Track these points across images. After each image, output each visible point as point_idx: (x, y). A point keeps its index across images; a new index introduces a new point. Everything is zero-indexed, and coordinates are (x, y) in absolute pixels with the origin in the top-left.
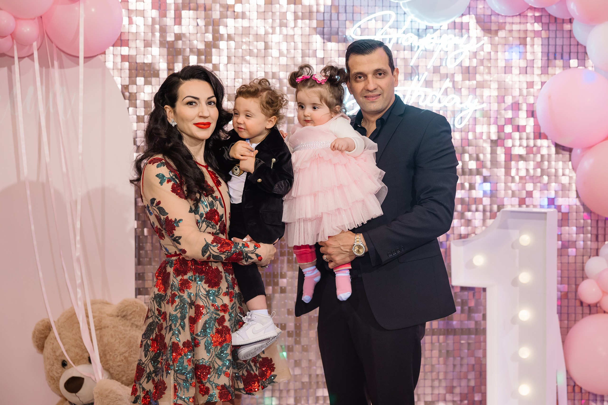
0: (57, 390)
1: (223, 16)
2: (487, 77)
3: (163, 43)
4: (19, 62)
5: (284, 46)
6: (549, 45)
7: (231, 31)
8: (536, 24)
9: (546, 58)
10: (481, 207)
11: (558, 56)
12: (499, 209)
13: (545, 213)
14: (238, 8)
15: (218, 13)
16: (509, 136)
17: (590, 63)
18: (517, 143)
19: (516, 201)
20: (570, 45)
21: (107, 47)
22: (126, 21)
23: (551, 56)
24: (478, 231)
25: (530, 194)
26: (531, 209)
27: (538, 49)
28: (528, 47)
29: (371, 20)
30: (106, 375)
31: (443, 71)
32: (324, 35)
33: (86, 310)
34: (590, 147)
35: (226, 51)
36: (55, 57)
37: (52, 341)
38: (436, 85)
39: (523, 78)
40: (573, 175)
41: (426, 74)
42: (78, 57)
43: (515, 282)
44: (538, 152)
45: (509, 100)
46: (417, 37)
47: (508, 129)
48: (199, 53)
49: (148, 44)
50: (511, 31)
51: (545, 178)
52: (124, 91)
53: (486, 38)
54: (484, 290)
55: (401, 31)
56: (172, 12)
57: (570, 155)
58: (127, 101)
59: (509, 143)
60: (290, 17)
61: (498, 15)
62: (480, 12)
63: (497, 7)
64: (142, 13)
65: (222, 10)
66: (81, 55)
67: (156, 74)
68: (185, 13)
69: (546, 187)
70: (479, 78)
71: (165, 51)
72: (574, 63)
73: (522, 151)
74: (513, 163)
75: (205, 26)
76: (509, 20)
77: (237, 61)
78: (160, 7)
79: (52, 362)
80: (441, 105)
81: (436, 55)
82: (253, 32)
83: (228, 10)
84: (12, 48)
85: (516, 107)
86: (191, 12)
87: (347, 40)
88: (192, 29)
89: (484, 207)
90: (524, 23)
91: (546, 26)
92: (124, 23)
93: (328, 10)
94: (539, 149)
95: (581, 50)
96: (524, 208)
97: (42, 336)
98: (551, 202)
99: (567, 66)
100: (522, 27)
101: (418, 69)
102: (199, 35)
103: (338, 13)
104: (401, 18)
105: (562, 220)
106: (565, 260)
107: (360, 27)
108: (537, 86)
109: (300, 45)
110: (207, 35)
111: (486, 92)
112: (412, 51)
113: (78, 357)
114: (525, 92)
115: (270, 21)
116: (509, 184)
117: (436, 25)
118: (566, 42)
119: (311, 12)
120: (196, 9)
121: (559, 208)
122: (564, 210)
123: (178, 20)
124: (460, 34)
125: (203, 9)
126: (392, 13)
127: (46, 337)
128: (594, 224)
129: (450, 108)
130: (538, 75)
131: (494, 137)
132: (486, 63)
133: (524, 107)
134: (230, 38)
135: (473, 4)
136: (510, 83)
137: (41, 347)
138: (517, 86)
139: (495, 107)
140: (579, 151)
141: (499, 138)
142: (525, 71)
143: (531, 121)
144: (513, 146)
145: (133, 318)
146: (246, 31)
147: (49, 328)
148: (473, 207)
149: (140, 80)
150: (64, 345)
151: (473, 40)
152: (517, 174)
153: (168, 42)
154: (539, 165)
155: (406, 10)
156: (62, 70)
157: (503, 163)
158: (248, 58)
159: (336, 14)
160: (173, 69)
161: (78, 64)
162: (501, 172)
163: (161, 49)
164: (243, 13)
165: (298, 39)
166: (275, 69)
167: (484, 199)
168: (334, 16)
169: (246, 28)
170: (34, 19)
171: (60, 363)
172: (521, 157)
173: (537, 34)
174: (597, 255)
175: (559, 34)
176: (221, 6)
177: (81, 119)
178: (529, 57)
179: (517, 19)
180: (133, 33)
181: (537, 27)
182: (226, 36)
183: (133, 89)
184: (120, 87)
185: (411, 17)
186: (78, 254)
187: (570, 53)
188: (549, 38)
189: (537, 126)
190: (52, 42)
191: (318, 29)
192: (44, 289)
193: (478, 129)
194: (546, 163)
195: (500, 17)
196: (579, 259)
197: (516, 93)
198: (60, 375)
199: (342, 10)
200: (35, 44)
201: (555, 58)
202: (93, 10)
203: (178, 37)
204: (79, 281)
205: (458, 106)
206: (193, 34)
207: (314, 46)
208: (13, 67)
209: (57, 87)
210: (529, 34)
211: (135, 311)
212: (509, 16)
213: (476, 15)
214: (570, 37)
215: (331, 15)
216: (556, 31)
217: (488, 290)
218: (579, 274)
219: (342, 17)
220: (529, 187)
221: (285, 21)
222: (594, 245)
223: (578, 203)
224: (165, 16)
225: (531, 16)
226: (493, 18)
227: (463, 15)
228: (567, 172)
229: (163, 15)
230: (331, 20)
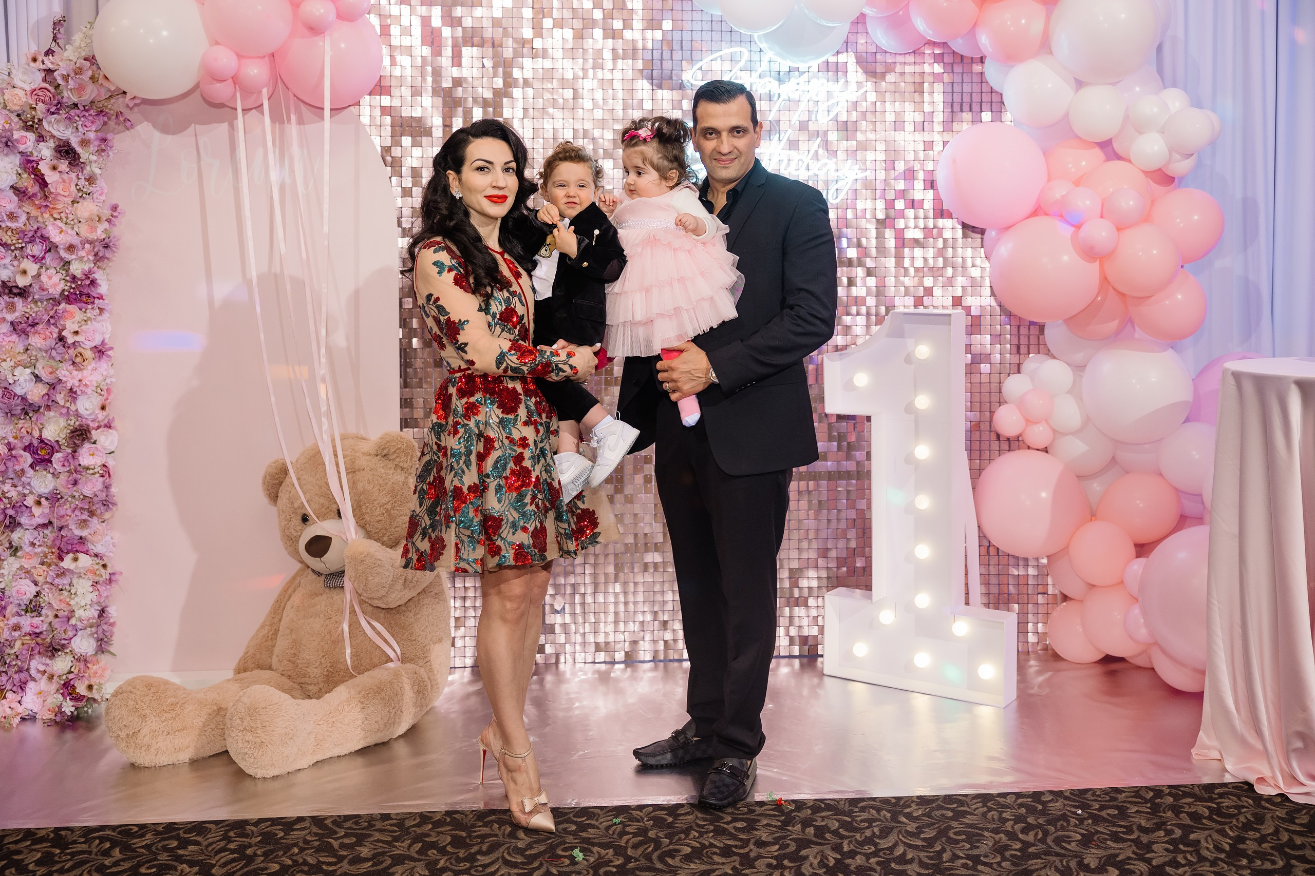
0: (295, 554)
1: (518, 54)
2: (871, 136)
3: (436, 92)
4: (243, 115)
5: (599, 95)
6: (953, 92)
7: (528, 74)
8: (936, 65)
9: (950, 110)
10: (863, 310)
11: (966, 107)
12: (887, 311)
13: (950, 315)
14: (538, 44)
15: (511, 50)
16: (901, 214)
17: (1007, 116)
18: (912, 223)
19: (910, 301)
20: (982, 92)
21: (362, 96)
22: (387, 61)
23: (957, 108)
24: (860, 341)
25: (929, 292)
26: (931, 310)
27: (939, 98)
28: (926, 95)
29: (715, 59)
30: (361, 533)
31: (812, 127)
32: (652, 79)
33: (334, 447)
34: (1008, 228)
35: (521, 100)
36: (292, 109)
37: (289, 489)
38: (803, 146)
39: (919, 136)
40: (986, 264)
41: (790, 131)
42: (323, 109)
43: (910, 408)
44: (940, 235)
45: (900, 166)
46: (777, 83)
47: (900, 204)
48: (485, 104)
49: (416, 92)
50: (903, 74)
51: (949, 271)
52: (385, 154)
53: (869, 84)
54: (868, 419)
55: (755, 75)
56: (450, 49)
57: (982, 239)
58: (389, 168)
59: (900, 223)
60: (608, 55)
61: (886, 52)
62: (861, 48)
63: (884, 42)
64: (409, 51)
65: (515, 46)
66: (327, 106)
67: (428, 133)
68: (467, 52)
69: (950, 283)
70: (860, 136)
71: (439, 101)
72: (986, 116)
73: (918, 235)
74: (906, 250)
75: (493, 68)
76: (900, 59)
77: (536, 114)
78: (432, 43)
79: (288, 517)
80: (811, 173)
81: (803, 106)
82: (558, 75)
83: (523, 47)
84: (234, 95)
85: (909, 175)
86: (475, 49)
87: (684, 87)
88: (476, 73)
89: (868, 308)
90: (920, 64)
91: (950, 68)
92: (384, 64)
93: (658, 46)
94: (941, 231)
95: (995, 98)
96: (921, 310)
97: (277, 482)
98: (957, 302)
99: (977, 120)
100: (918, 69)
101: (779, 126)
102: (485, 79)
103: (672, 51)
104: (756, 57)
105: (971, 325)
106: (976, 378)
107: (700, 69)
108: (938, 147)
109: (620, 94)
110: (495, 79)
111: (870, 156)
112: (770, 101)
113: (323, 509)
114: (921, 155)
115: (581, 61)
116: (902, 278)
117: (803, 67)
118: (976, 88)
119: (635, 49)
120: (481, 45)
121: (968, 309)
122: (974, 312)
123: (457, 59)
124: (835, 77)
125: (491, 45)
126: (745, 51)
127: (281, 483)
128: (1015, 331)
129: (822, 177)
130: (939, 132)
131: (881, 215)
132: (869, 116)
133: (921, 175)
134: (526, 83)
135: (852, 38)
136: (902, 143)
137: (274, 497)
138: (910, 147)
139: (881, 175)
140: (993, 233)
141: (887, 217)
142: (921, 127)
143: (930, 194)
144: (906, 227)
145: (397, 457)
146: (548, 75)
147: (284, 471)
148: (854, 310)
149: (406, 141)
150: (304, 493)
151: (853, 86)
152: (912, 265)
153: (443, 89)
154: (941, 253)
155: (763, 46)
156: (302, 126)
157: (893, 250)
158: (551, 110)
159: (669, 52)
160: (450, 126)
161: (322, 118)
162: (891, 262)
163: (435, 98)
164: (545, 50)
165: (618, 85)
166: (588, 125)
167: (868, 298)
168: (666, 55)
169: (548, 70)
170: (264, 57)
171: (300, 518)
172: (916, 243)
173: (937, 77)
174: (1019, 372)
175: (967, 78)
176: (515, 40)
177: (326, 189)
178: (927, 108)
179: (910, 59)
180: (396, 77)
181: (938, 68)
182: (521, 81)
183: (396, 152)
184: (379, 149)
185: (769, 54)
186: (322, 372)
187: (982, 102)
188: (953, 83)
189: (937, 200)
190: (288, 89)
191: (645, 72)
192: (277, 418)
193: (860, 205)
194: (950, 250)
195: (888, 55)
196: (995, 378)
197: (910, 157)
198: (299, 534)
199: (676, 46)
200: (265, 91)
201: (962, 111)
202: (343, 46)
203: (457, 82)
204: (324, 409)
205: (833, 175)
206: (477, 78)
207: (639, 95)
208: (235, 122)
209: (295, 149)
210: (926, 76)
211: (399, 449)
212: (900, 54)
213: (856, 53)
214: (982, 82)
215: (662, 53)
216: (962, 73)
217: (872, 419)
218: (995, 398)
219: (677, 55)
220: (928, 282)
221: (601, 61)
222: (1015, 359)
223: (994, 304)
224: (440, 54)
225: (929, 54)
226: (879, 56)
227: (838, 52)
228: (978, 262)
229: (437, 53)
230: (662, 60)
